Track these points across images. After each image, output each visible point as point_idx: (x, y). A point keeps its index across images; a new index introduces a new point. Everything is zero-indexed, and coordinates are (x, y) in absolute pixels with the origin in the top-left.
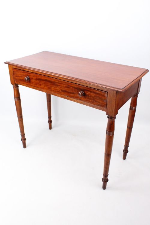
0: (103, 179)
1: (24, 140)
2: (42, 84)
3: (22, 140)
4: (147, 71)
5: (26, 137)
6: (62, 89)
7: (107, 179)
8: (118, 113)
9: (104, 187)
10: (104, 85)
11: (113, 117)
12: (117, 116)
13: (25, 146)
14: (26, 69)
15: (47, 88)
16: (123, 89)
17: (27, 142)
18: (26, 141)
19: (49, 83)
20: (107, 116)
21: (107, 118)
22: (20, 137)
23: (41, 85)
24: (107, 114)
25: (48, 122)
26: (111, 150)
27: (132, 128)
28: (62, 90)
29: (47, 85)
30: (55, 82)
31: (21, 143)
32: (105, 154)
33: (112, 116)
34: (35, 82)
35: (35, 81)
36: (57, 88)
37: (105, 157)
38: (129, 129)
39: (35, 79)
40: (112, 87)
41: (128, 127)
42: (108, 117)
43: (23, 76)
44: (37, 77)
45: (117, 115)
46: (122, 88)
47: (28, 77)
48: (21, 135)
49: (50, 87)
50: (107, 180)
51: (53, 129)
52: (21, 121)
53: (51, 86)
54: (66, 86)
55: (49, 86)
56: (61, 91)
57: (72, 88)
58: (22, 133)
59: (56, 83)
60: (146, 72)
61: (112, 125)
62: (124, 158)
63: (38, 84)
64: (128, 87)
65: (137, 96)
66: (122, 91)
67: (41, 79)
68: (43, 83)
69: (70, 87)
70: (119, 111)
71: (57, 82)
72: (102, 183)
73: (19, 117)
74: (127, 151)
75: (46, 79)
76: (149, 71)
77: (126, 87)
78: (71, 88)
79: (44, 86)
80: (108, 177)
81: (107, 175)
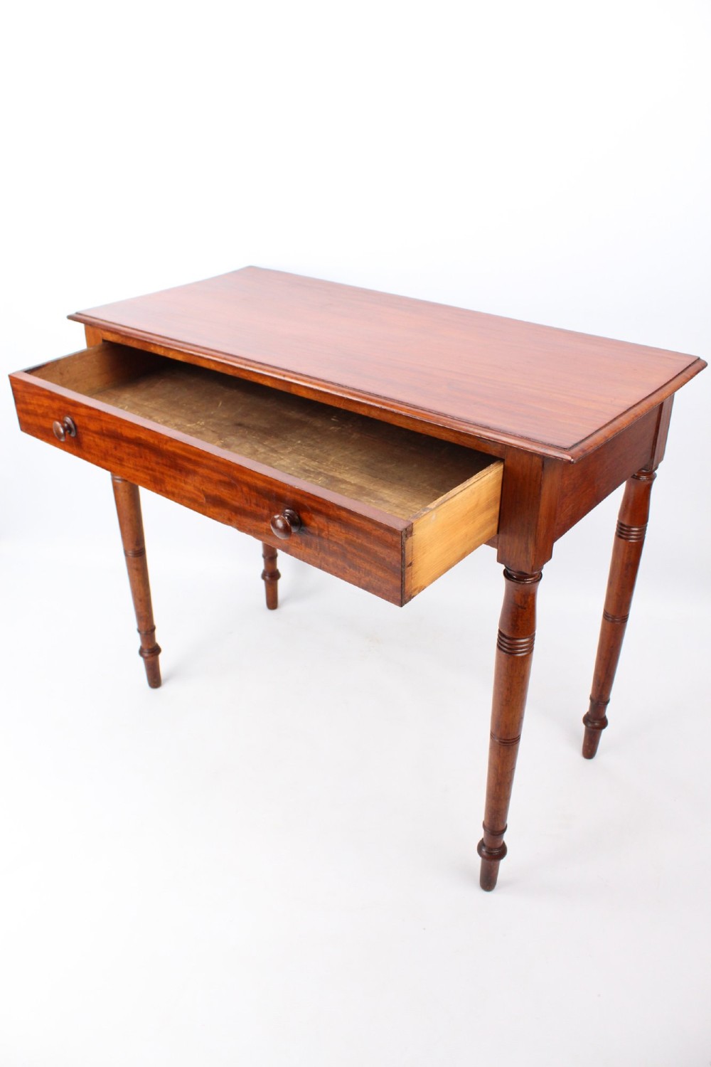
0: (481, 845)
1: (151, 651)
2: (125, 457)
3: (141, 652)
4: (697, 366)
5: (160, 638)
6: (209, 492)
7: (499, 844)
8: (550, 557)
9: (488, 881)
10: (487, 428)
11: (529, 572)
12: (547, 569)
13: (155, 679)
14: (155, 345)
15: (148, 477)
16: (573, 451)
17: (164, 661)
18: (161, 657)
19: (154, 459)
20: (502, 567)
21: (503, 579)
22: (136, 642)
23: (121, 460)
24: (500, 560)
25: (264, 576)
26: (521, 718)
27: (624, 619)
28: (207, 496)
29: (147, 464)
30: (174, 454)
31: (140, 665)
32: (492, 735)
33: (524, 570)
34: (97, 445)
35: (97, 440)
36: (186, 483)
37: (493, 748)
38: (613, 622)
39: (96, 432)
40: (522, 438)
41: (606, 615)
42: (507, 574)
43: (51, 415)
44: (103, 424)
45: (545, 565)
46: (568, 444)
47: (68, 420)
48: (139, 631)
49: (158, 474)
50: (502, 852)
51: (284, 607)
52: (137, 569)
53: (162, 473)
54: (222, 478)
55: (152, 470)
56: (204, 500)
57: (245, 489)
58: (144, 624)
59: (179, 461)
60: (692, 370)
61: (524, 608)
62: (590, 750)
63: (112, 455)
64: (598, 438)
65: (651, 476)
66: (569, 458)
67: (122, 435)
68: (129, 454)
69: (239, 488)
70: (558, 546)
71: (184, 453)
72: (477, 861)
73: (130, 552)
74: (603, 723)
75: (140, 438)
76: (705, 365)
77: (587, 442)
78: (242, 491)
79: (137, 470)
80: (507, 838)
81: (501, 828)
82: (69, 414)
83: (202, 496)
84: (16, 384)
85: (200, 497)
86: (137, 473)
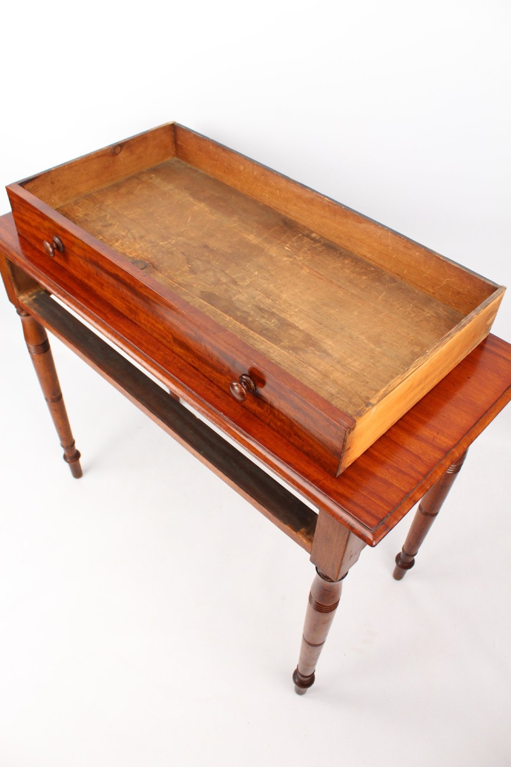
1: (72, 459)
2: (105, 284)
6: (177, 335)
13: (76, 474)
19: (130, 294)
23: (101, 284)
24: (312, 562)
28: (174, 339)
29: (123, 296)
30: (148, 298)
34: (81, 266)
35: (82, 263)
36: (157, 322)
38: (425, 515)
39: (81, 257)
44: (87, 254)
48: (62, 446)
49: (133, 307)
52: (56, 410)
53: (137, 308)
55: (128, 302)
58: (65, 442)
62: (398, 577)
63: (93, 278)
67: (103, 267)
68: (108, 283)
73: (49, 400)
75: (119, 276)
79: (116, 297)
82: (57, 235)
83: (170, 336)
84: (13, 196)
85: (169, 337)
86: (115, 299)
